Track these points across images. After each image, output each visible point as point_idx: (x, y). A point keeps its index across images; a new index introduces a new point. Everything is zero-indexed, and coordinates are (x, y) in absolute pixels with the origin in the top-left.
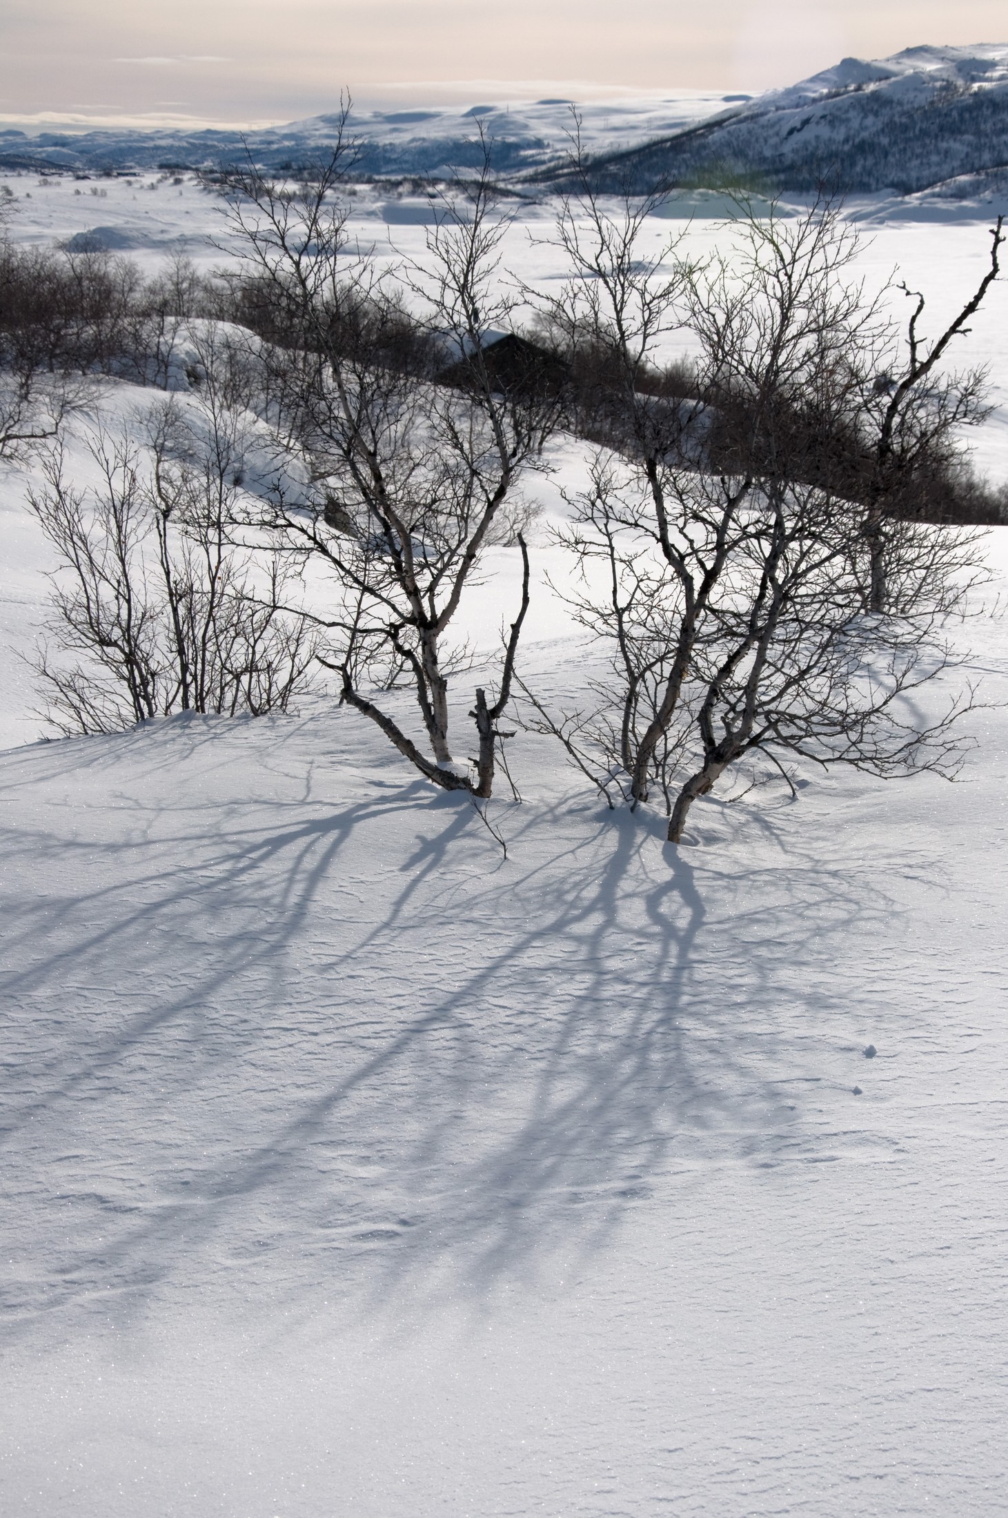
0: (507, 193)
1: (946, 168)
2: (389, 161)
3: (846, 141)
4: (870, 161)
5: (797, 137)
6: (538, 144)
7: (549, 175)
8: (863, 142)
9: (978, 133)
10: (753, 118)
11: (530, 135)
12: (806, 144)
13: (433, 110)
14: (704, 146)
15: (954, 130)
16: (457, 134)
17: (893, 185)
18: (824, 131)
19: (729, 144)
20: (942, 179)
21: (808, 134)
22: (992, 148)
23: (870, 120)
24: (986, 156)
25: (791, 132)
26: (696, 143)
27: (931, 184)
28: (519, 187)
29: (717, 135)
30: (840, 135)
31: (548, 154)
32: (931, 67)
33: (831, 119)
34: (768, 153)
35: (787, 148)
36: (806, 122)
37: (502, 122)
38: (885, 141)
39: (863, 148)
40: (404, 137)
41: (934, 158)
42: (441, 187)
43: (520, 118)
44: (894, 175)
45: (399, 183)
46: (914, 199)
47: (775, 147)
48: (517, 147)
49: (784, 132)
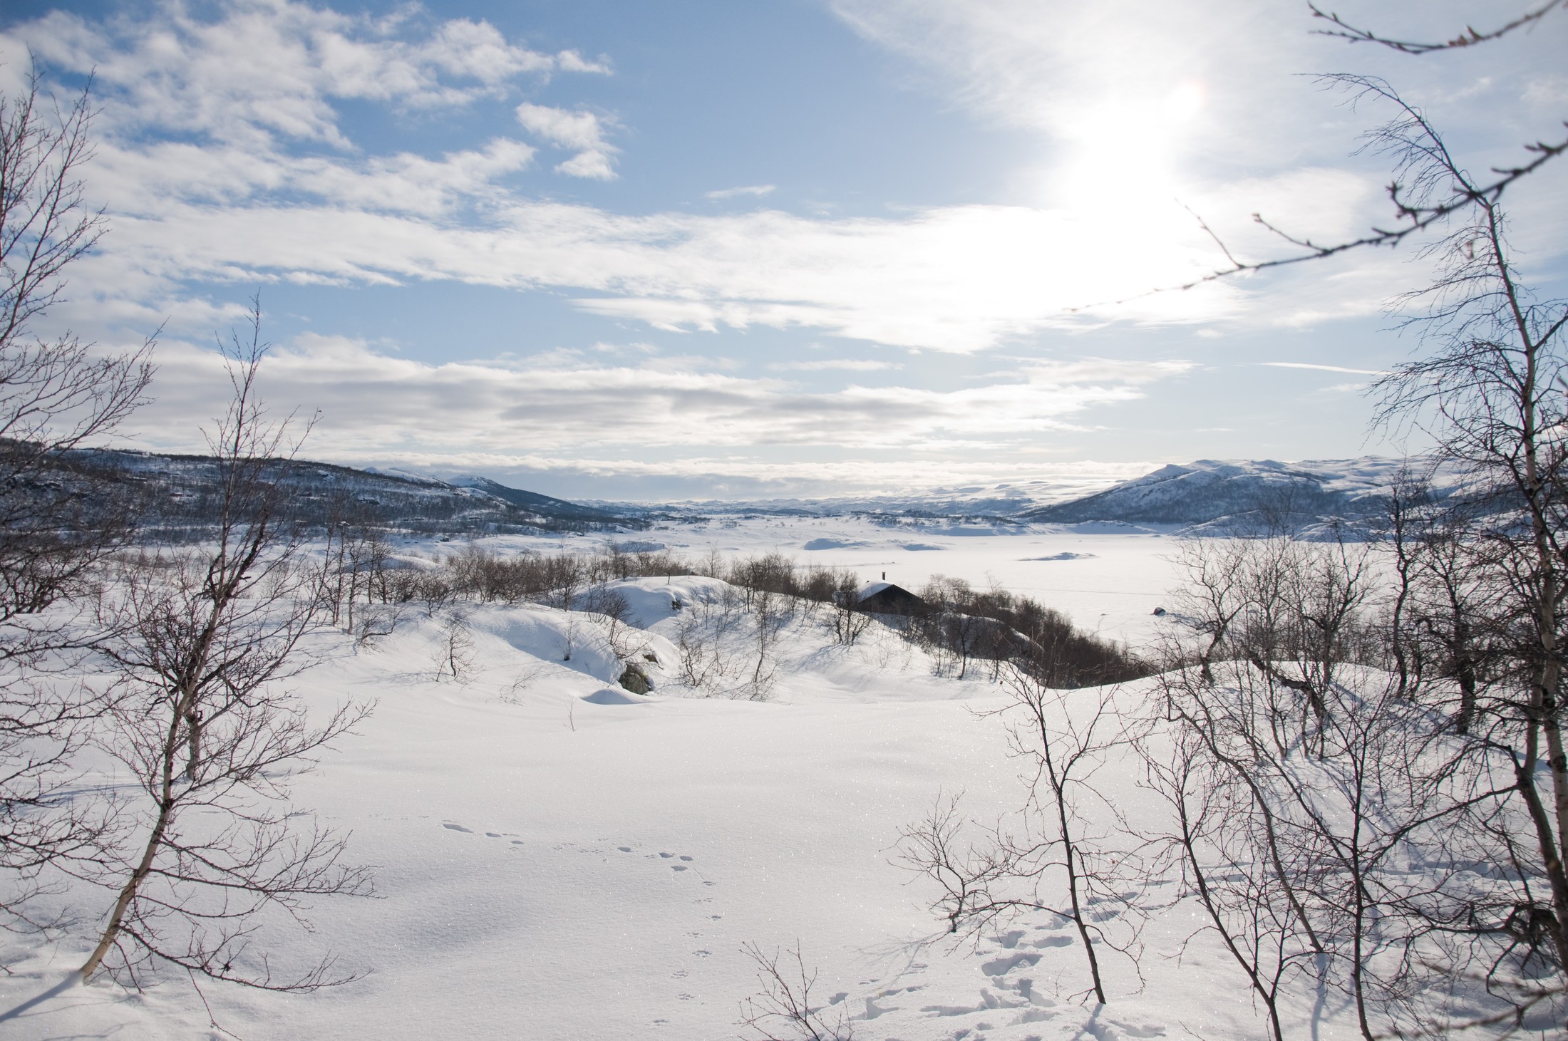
0: (1010, 522)
1: (1217, 513)
2: (960, 508)
3: (1170, 500)
4: (1181, 510)
5: (1146, 498)
6: (1029, 501)
7: (1031, 514)
8: (1178, 501)
9: (1231, 498)
10: (1126, 489)
11: (1026, 497)
12: (1151, 501)
13: (981, 486)
14: (1103, 502)
15: (1221, 497)
16: (991, 496)
17: (1193, 520)
18: (1160, 495)
19: (1115, 501)
20: (1215, 518)
21: (1152, 496)
22: (1238, 504)
23: (1180, 492)
24: (1236, 508)
25: (1144, 496)
26: (1099, 500)
27: (1210, 520)
28: (1016, 519)
29: (1110, 497)
30: (1167, 497)
31: (1034, 505)
32: (1209, 469)
33: (1163, 491)
34: (1133, 505)
35: (1142, 503)
36: (1151, 491)
37: (1015, 491)
38: (1188, 500)
39: (1178, 503)
40: (967, 498)
41: (1212, 508)
42: (979, 519)
43: (1021, 490)
44: (1193, 515)
45: (960, 518)
46: (1201, 527)
47: (1137, 502)
48: (1019, 502)
49: (1141, 496)
